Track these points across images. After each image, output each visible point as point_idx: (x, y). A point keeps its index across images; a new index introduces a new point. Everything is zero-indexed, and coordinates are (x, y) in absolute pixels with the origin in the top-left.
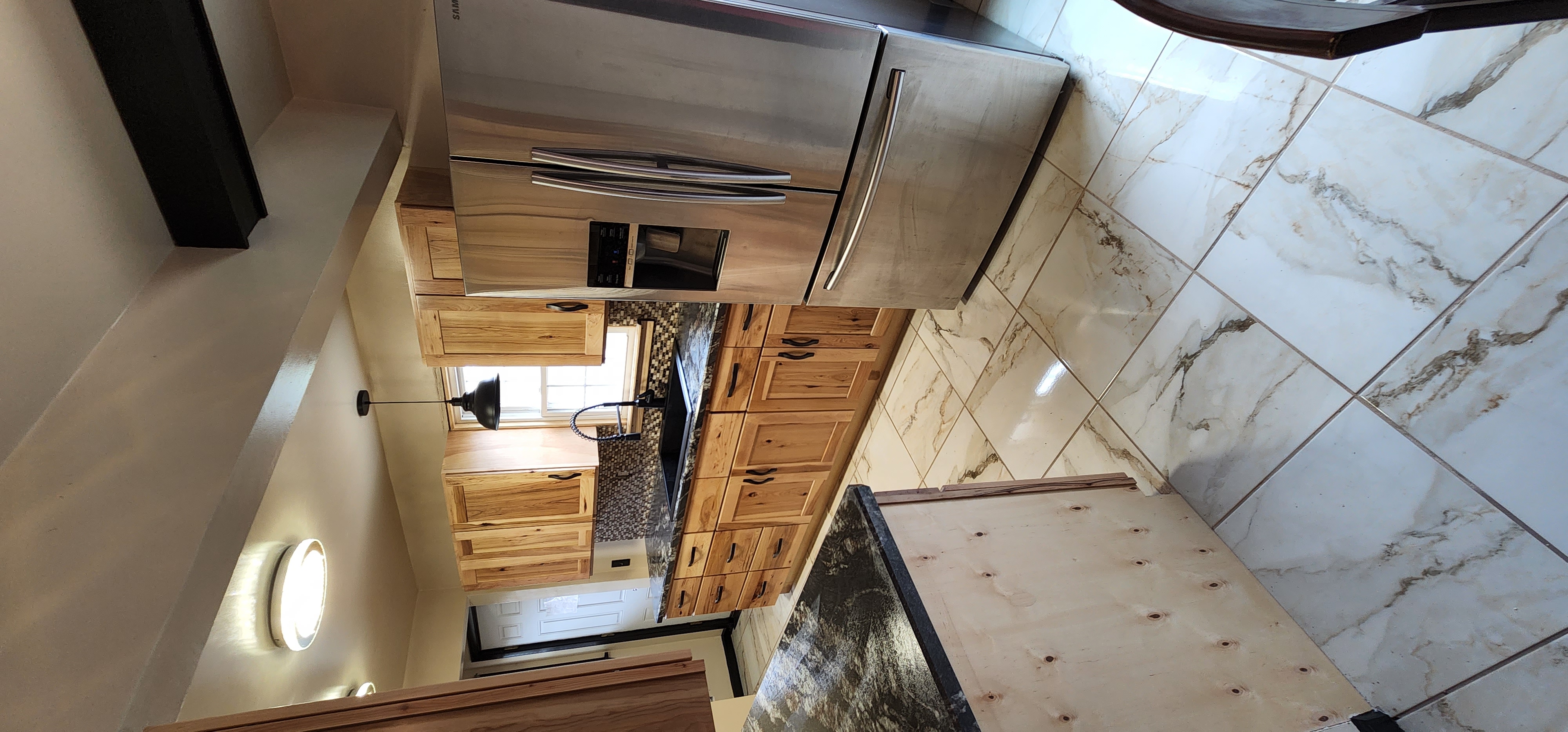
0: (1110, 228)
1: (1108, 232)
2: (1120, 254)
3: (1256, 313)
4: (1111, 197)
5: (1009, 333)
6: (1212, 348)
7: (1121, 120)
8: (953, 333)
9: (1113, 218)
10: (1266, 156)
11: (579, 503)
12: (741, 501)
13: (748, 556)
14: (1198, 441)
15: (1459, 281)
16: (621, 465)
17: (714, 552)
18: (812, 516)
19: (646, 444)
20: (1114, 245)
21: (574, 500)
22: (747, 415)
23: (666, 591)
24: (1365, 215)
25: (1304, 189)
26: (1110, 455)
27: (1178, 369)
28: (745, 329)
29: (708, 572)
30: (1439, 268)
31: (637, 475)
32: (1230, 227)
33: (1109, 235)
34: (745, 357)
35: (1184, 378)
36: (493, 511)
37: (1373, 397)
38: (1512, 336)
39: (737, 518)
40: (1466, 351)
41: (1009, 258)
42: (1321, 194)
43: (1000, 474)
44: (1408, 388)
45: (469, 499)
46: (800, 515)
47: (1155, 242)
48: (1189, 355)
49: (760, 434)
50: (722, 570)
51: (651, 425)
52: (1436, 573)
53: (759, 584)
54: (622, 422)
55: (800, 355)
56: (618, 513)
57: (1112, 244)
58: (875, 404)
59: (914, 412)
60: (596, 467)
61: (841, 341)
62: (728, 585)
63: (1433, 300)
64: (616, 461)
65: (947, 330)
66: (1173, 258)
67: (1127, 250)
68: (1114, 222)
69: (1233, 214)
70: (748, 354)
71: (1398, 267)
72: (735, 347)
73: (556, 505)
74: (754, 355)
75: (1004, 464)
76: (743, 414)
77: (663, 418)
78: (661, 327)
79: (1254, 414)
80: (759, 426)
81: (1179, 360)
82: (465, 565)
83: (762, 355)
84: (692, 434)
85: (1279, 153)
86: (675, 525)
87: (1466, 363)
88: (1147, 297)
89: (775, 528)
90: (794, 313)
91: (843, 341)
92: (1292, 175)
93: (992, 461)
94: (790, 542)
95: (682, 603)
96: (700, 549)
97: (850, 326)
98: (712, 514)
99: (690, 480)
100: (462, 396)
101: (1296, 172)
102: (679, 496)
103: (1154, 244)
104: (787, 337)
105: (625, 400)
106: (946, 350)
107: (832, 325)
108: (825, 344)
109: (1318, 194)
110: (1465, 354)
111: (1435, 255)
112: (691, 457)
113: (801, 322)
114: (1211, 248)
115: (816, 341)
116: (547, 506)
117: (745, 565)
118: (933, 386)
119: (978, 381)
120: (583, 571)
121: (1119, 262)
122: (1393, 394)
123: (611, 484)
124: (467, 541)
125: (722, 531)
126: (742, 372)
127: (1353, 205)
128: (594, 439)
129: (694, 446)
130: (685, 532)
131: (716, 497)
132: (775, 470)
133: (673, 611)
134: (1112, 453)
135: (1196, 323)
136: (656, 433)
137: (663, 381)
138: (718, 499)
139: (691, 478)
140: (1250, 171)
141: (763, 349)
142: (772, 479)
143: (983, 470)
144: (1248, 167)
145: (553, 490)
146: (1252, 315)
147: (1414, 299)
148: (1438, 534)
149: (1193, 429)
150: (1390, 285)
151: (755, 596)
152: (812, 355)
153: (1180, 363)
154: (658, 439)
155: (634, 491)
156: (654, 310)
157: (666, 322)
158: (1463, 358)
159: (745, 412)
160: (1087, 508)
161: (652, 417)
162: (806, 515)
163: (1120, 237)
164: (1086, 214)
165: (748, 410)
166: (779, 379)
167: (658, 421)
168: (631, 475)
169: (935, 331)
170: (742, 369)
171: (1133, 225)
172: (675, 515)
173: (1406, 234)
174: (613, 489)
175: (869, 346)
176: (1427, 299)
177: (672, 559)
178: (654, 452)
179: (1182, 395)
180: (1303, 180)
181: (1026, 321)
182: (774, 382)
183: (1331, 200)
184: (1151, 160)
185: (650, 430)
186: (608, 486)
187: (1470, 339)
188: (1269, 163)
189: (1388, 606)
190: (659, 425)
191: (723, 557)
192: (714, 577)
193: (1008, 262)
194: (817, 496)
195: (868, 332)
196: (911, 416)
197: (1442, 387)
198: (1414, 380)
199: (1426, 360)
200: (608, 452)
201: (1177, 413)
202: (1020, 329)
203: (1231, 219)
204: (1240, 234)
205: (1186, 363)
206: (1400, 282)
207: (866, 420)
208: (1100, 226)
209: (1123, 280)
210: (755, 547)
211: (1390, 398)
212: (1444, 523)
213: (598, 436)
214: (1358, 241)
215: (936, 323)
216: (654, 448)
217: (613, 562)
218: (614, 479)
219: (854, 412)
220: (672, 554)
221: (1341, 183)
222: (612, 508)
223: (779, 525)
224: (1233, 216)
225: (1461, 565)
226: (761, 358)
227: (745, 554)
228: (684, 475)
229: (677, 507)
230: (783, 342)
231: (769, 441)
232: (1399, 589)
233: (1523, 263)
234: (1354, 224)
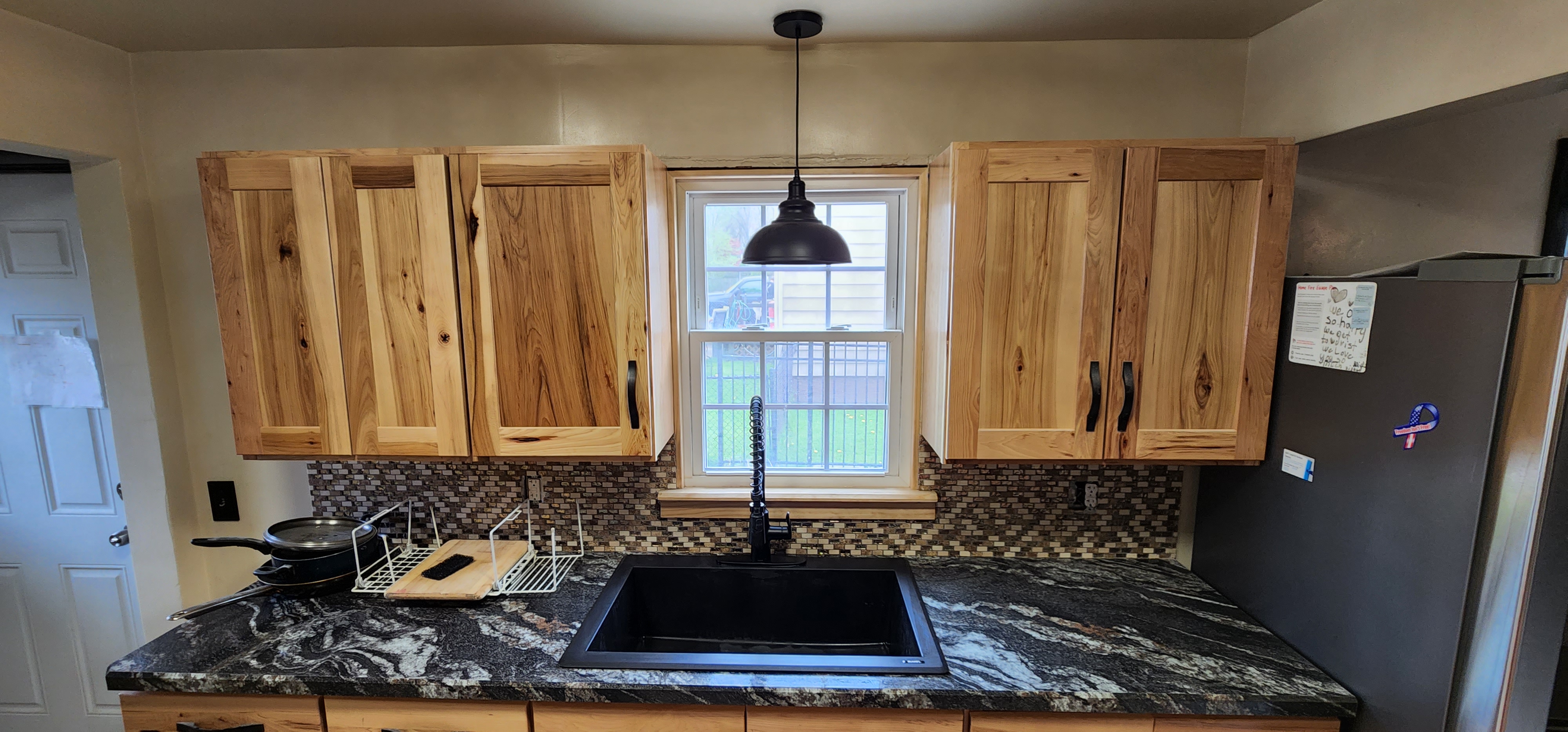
21: (545, 416)
36: (517, 244)
51: (681, 536)
54: (689, 485)
73: (532, 377)
82: (312, 167)
105: (766, 485)
124: (410, 180)
156: (953, 516)
157: (931, 538)
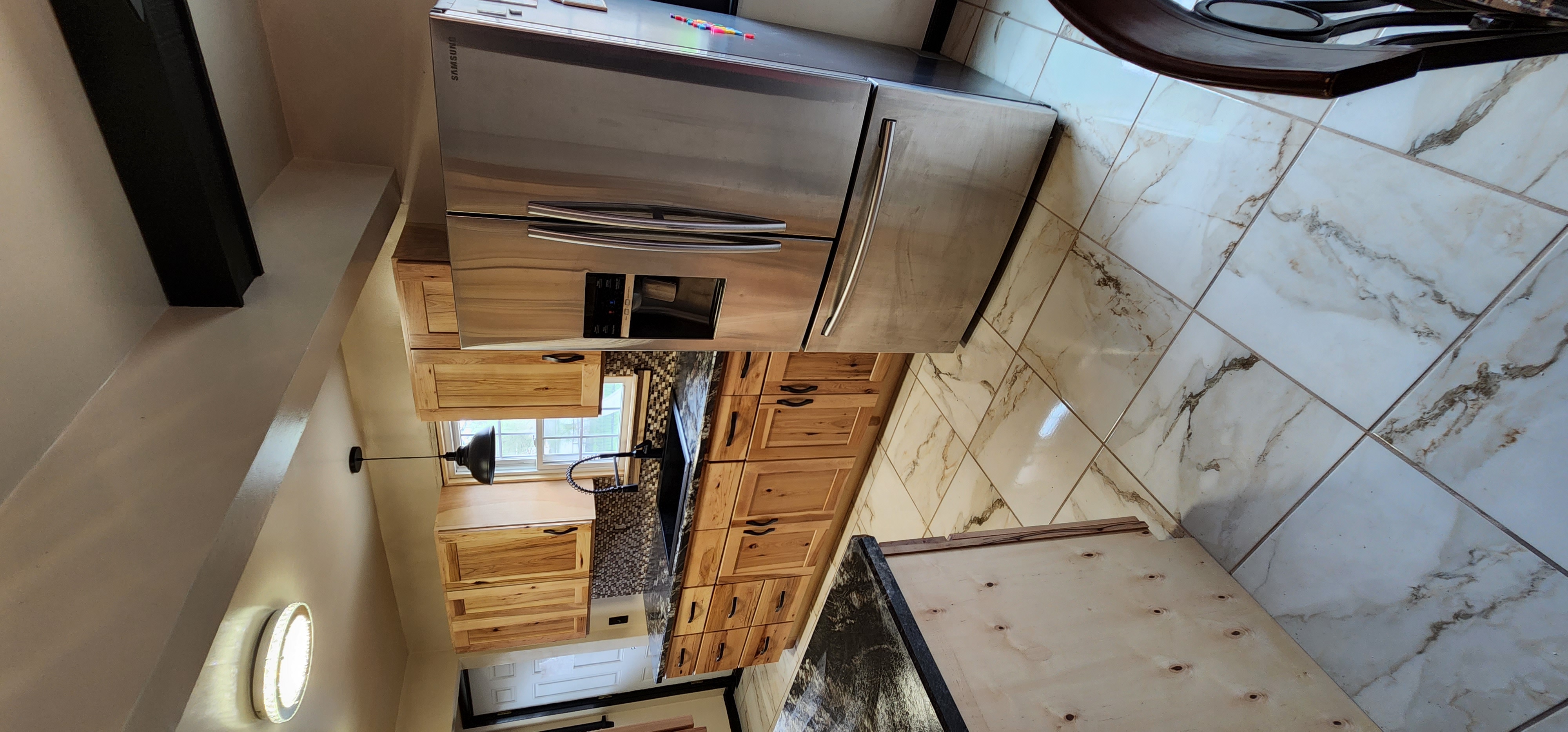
0: (1106, 269)
1: (1105, 273)
2: (1118, 294)
3: (1260, 351)
4: (1105, 238)
5: (1010, 375)
6: (1217, 387)
7: (1111, 164)
8: (952, 376)
9: (1108, 259)
10: (1258, 196)
11: (575, 558)
12: (742, 553)
13: (750, 610)
14: (1209, 481)
15: (1463, 314)
16: (618, 517)
17: (715, 607)
18: (814, 567)
19: (644, 495)
20: (1112, 286)
21: (570, 556)
22: (746, 464)
23: (666, 649)
24: (1361, 251)
25: (1297, 228)
26: (1120, 498)
27: (1183, 409)
28: (743, 376)
29: (708, 628)
30: (1441, 301)
31: (634, 528)
32: (1227, 265)
33: (1106, 276)
34: (743, 406)
35: (1190, 418)
36: (488, 569)
37: (1386, 433)
38: (1523, 369)
39: (737, 571)
40: (1477, 385)
41: (1006, 301)
42: (1315, 232)
43: (1007, 519)
44: (1421, 423)
45: (462, 556)
46: (802, 566)
47: (1152, 282)
48: (1194, 394)
49: (760, 483)
50: (723, 626)
51: (649, 476)
52: (1468, 616)
53: (762, 640)
54: (619, 473)
55: (800, 402)
56: (615, 568)
57: (1109, 285)
58: (876, 450)
59: (915, 457)
60: (593, 520)
61: (840, 387)
62: (729, 641)
63: (1439, 334)
64: (613, 514)
65: (946, 374)
66: (1172, 298)
67: (1124, 290)
68: (1110, 263)
69: (1229, 253)
70: (747, 402)
71: (1400, 302)
72: (733, 395)
73: (552, 561)
74: (752, 403)
75: (1010, 510)
76: (742, 463)
77: (661, 469)
78: (658, 376)
79: (1264, 454)
80: (759, 475)
81: (1184, 399)
82: (457, 626)
83: (760, 402)
84: (690, 485)
85: (1271, 192)
86: (674, 580)
87: (1479, 398)
88: (1148, 337)
89: (777, 580)
90: (792, 360)
91: (842, 387)
92: (1285, 214)
93: (998, 507)
94: (793, 594)
95: (682, 662)
96: (700, 604)
97: (847, 371)
98: (712, 567)
99: (689, 532)
100: (456, 450)
101: (1288, 210)
102: (678, 549)
103: (1151, 284)
104: (785, 384)
105: (622, 451)
106: (946, 393)
107: (829, 371)
108: (824, 390)
109: (1312, 231)
110: (1476, 389)
111: (1436, 289)
112: (690, 509)
113: (799, 368)
114: (1209, 287)
115: (815, 388)
116: (543, 562)
117: (747, 620)
118: (935, 431)
119: (980, 425)
120: (579, 630)
121: (1117, 302)
122: (1405, 430)
123: (608, 538)
124: (460, 600)
125: (722, 585)
126: (741, 420)
127: (1349, 241)
128: (590, 492)
129: (693, 497)
130: (685, 587)
131: (715, 551)
132: (776, 520)
133: (673, 670)
134: (1121, 496)
135: (1199, 362)
136: (654, 485)
137: (660, 431)
138: (717, 552)
139: (690, 530)
140: (1242, 210)
141: (762, 396)
142: (773, 529)
143: (989, 516)
144: (1241, 206)
145: (548, 545)
146: (1255, 352)
147: (1419, 334)
148: (1466, 575)
149: (1203, 470)
150: (1393, 320)
151: (758, 653)
152: (811, 401)
153: (1185, 403)
154: (656, 490)
155: (632, 545)
156: (650, 360)
157: (663, 371)
158: (1474, 392)
159: (744, 461)
160: (1099, 554)
161: (650, 468)
162: (808, 566)
163: (1117, 278)
164: (1081, 256)
165: (747, 459)
166: (777, 427)
167: (655, 472)
168: (628, 528)
169: (935, 375)
170: (740, 418)
171: (1128, 265)
172: (674, 569)
173: (1405, 269)
174: (610, 542)
175: (868, 392)
176: (1432, 333)
177: (671, 615)
178: (651, 504)
179: (1190, 435)
180: (1297, 218)
181: (1026, 363)
182: (774, 430)
183: (1326, 237)
184: (1143, 202)
185: (647, 481)
186: (605, 540)
187: (1480, 373)
188: (1261, 202)
189: (1420, 653)
190: (656, 476)
191: (724, 613)
192: (715, 633)
193: (1005, 304)
194: (820, 546)
195: (866, 378)
196: (914, 462)
197: (1456, 422)
198: (1426, 416)
199: (1437, 395)
200: (604, 505)
201: (1185, 454)
202: (1021, 372)
203: (1228, 258)
204: (1237, 272)
205: (1191, 402)
206: (1404, 316)
207: (867, 467)
208: (1096, 268)
209: (1123, 320)
210: (756, 600)
211: (1402, 435)
212: (1471, 564)
213: (595, 489)
214: (1357, 277)
215: (935, 367)
216: (651, 499)
217: (611, 619)
218: (611, 533)
219: (854, 459)
220: (671, 610)
221: (1335, 219)
222: (609, 562)
223: (781, 577)
224: (1229, 255)
225: (1493, 607)
226: (760, 405)
227: (746, 608)
228: (682, 527)
229: (676, 561)
230: (782, 390)
231: (769, 491)
232: (1430, 634)
233: (1527, 295)
234: (1351, 260)
